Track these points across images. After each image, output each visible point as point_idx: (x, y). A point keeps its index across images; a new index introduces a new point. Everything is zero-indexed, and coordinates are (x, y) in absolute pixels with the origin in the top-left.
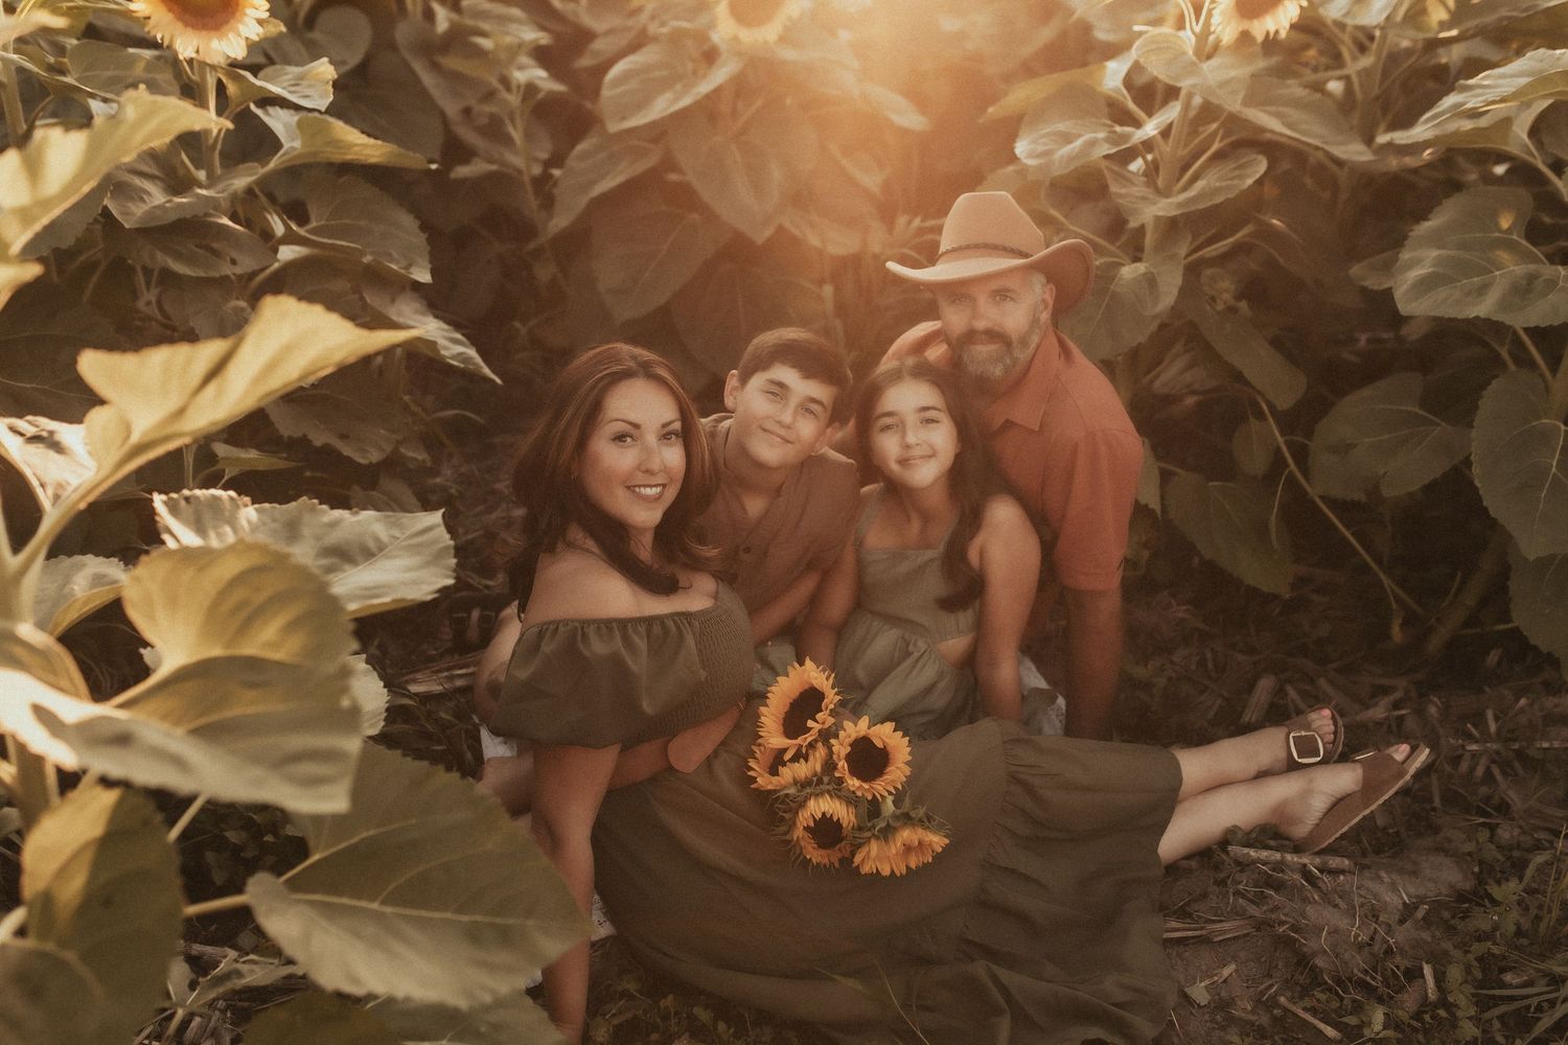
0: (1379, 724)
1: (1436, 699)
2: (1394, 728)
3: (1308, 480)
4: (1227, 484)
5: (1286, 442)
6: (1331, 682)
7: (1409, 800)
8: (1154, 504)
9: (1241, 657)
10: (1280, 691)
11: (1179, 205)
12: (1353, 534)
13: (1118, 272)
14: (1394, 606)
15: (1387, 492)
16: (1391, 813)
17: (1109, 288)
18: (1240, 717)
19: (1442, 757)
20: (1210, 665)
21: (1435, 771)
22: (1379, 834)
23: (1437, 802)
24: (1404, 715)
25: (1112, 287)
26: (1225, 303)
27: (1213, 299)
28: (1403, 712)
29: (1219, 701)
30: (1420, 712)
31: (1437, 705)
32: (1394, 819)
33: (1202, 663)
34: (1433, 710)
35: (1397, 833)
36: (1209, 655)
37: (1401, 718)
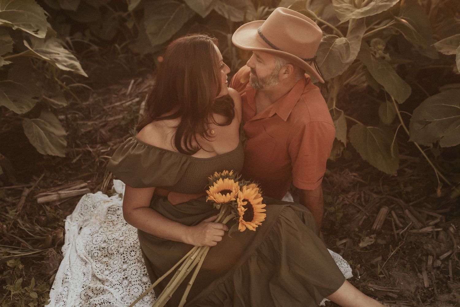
0: (428, 234)
1: (453, 225)
2: (435, 236)
3: (408, 129)
4: (375, 128)
5: (401, 113)
6: (410, 211)
7: (439, 272)
8: (344, 141)
9: (375, 196)
10: (389, 214)
11: (362, 13)
12: (425, 152)
13: (334, 41)
14: (439, 182)
15: (442, 145)
16: (431, 279)
17: (329, 49)
18: (372, 226)
19: (454, 253)
20: (363, 199)
21: (451, 259)
22: (425, 291)
23: (451, 275)
24: (439, 231)
25: (331, 48)
26: (380, 55)
27: (375, 53)
28: (439, 229)
29: (365, 217)
30: (446, 230)
31: (453, 228)
32: (432, 282)
33: (359, 198)
34: (451, 229)
35: (433, 290)
36: (363, 195)
37: (438, 232)
